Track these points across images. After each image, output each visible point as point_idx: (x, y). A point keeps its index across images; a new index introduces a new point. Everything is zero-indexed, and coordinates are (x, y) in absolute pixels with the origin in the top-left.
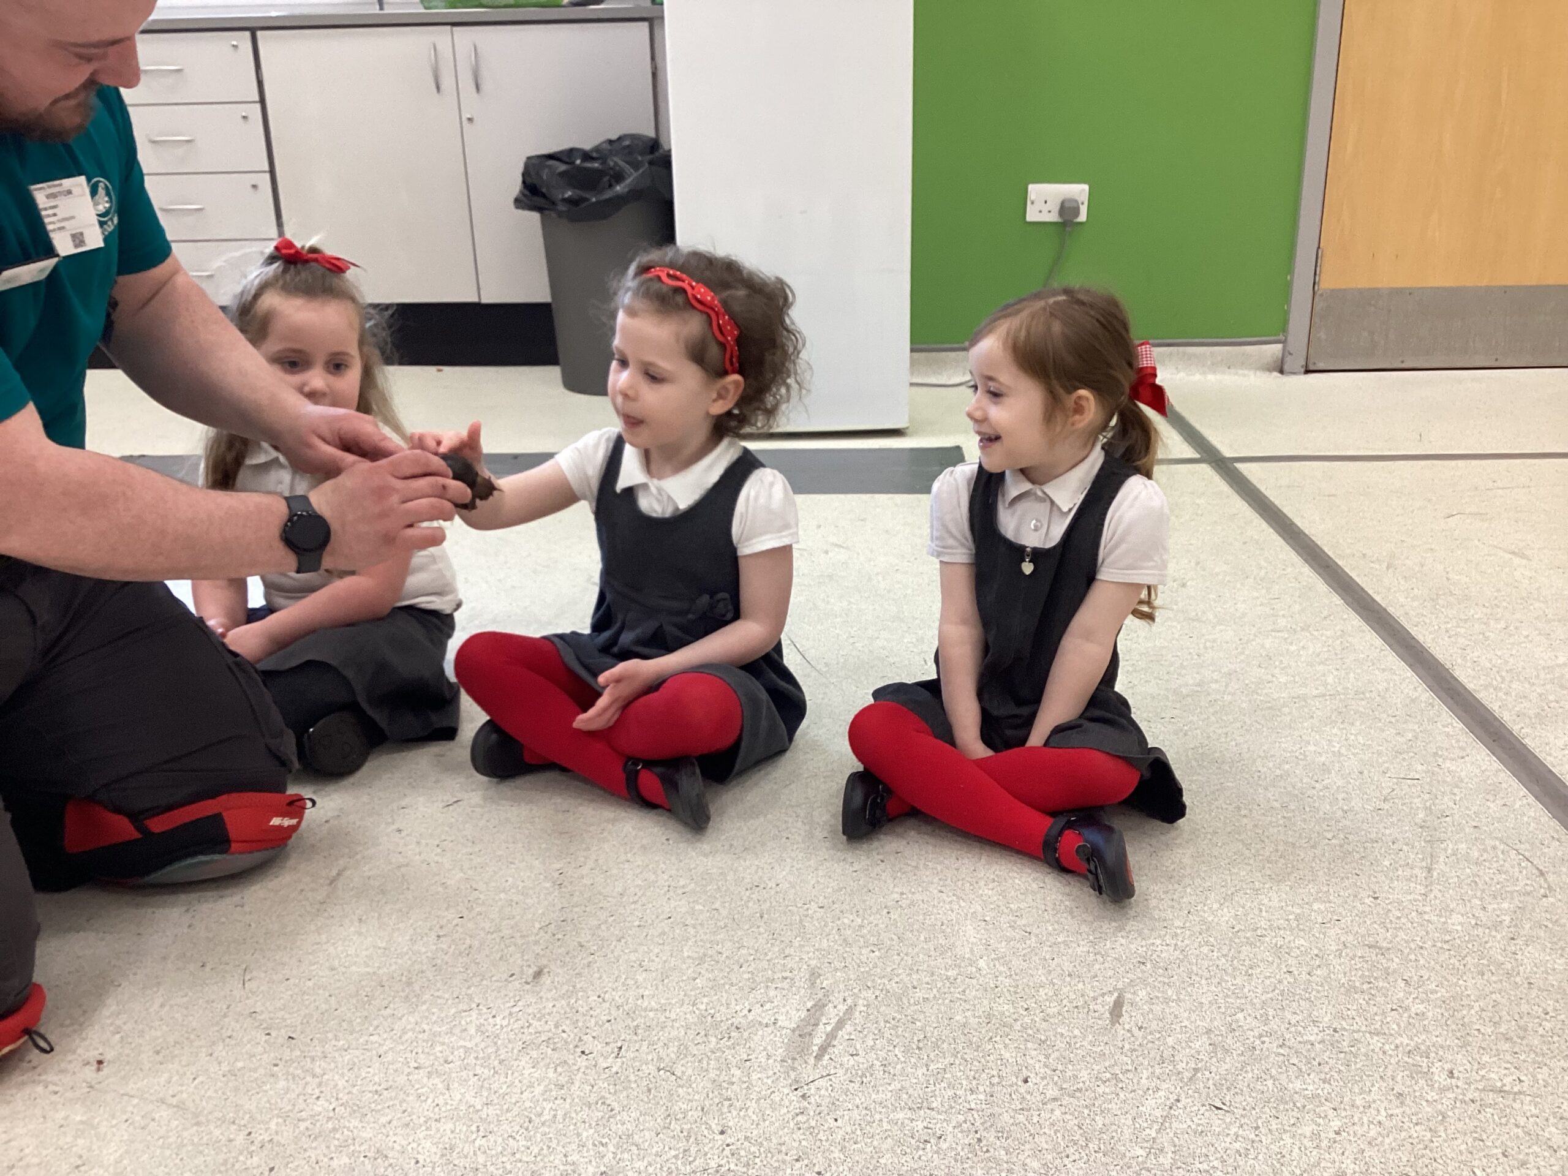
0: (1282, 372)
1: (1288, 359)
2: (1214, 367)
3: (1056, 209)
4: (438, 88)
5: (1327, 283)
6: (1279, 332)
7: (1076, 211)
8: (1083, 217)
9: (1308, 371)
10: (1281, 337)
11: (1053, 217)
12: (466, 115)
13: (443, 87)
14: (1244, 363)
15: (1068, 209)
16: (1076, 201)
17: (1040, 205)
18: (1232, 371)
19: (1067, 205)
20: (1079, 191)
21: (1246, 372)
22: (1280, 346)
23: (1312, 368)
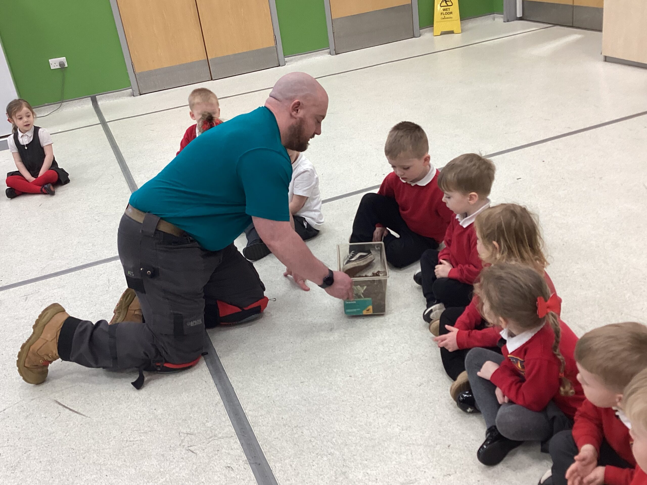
0: (134, 96)
1: (134, 92)
2: (116, 97)
3: (58, 65)
5: (137, 71)
6: (129, 86)
7: (64, 65)
8: (66, 66)
9: (141, 95)
10: (130, 87)
11: (59, 67)
14: (123, 95)
15: (62, 64)
16: (63, 62)
17: (53, 64)
18: (121, 98)
19: (61, 63)
20: (63, 59)
21: (125, 98)
22: (131, 89)
23: (142, 93)
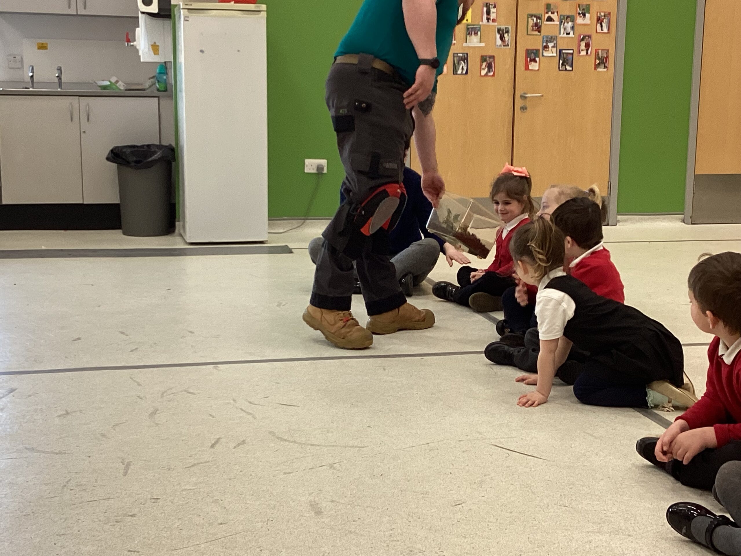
4: (72, 120)
7: (322, 169)
8: (325, 171)
11: (315, 171)
12: (82, 130)
13: (74, 119)
16: (323, 166)
17: (309, 167)
19: (319, 167)
20: (324, 162)
